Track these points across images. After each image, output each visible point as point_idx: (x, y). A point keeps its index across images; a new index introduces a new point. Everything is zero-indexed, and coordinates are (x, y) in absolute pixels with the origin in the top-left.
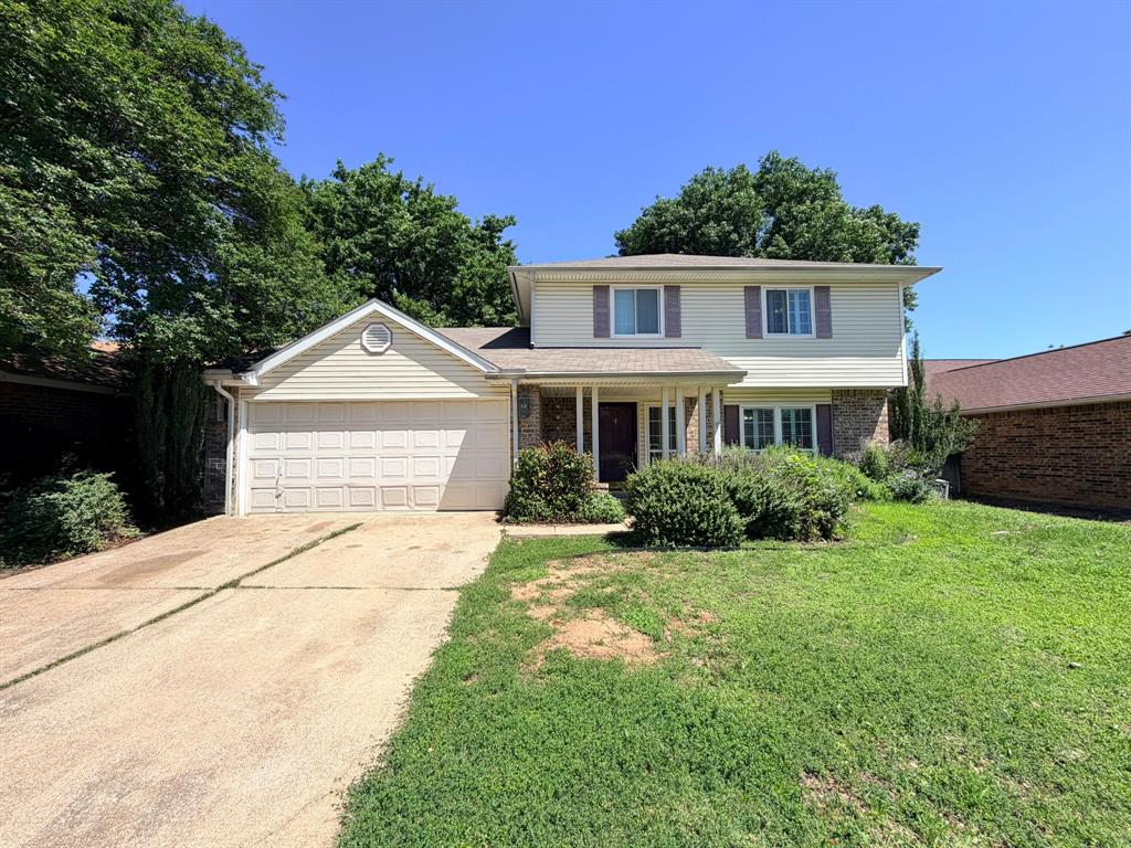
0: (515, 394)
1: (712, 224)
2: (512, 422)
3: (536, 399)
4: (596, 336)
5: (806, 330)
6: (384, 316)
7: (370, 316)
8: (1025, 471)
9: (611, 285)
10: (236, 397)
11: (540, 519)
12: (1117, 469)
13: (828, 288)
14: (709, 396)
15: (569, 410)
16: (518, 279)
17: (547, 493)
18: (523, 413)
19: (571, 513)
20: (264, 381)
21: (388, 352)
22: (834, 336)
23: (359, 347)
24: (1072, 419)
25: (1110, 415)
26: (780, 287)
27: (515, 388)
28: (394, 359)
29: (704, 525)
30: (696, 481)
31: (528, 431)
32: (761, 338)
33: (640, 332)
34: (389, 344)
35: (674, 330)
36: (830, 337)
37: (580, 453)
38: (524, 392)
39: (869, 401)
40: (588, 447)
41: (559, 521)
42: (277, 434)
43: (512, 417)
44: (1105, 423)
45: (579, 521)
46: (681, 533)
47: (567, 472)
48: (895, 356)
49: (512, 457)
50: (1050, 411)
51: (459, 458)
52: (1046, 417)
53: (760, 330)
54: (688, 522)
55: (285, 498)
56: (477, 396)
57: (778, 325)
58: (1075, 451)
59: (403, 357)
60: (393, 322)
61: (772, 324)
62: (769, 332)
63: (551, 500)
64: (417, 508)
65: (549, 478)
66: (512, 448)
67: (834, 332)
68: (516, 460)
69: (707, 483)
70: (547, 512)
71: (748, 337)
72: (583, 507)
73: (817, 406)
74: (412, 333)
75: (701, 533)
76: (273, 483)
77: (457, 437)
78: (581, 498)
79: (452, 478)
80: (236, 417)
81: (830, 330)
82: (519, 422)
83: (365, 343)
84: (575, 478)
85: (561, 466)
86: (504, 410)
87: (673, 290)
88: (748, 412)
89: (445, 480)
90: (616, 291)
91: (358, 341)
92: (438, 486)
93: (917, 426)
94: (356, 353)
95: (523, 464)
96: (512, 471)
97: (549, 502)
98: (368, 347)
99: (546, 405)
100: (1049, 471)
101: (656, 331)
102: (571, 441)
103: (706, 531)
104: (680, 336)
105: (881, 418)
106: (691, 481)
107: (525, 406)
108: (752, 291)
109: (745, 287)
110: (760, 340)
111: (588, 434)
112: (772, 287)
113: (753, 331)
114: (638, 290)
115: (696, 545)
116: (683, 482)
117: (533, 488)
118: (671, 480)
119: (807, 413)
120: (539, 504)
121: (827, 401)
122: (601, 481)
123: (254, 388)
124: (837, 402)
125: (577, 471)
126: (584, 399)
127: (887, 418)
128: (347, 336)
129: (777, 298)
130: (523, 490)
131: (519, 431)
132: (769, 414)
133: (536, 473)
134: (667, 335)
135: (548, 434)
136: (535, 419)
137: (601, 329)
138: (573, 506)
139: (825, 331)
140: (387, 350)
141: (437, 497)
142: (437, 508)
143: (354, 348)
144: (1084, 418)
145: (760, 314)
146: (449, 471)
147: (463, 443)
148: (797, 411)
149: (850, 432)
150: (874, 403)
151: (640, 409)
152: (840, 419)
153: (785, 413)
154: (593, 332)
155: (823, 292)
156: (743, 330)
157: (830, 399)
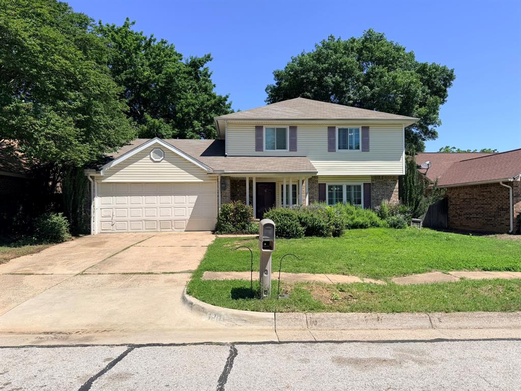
0: (219, 180)
1: (330, 75)
2: (218, 192)
3: (228, 182)
4: (256, 150)
5: (358, 148)
6: (160, 145)
7: (154, 145)
8: (468, 216)
9: (264, 126)
10: (94, 181)
11: (231, 232)
12: (493, 214)
13: (369, 127)
15: (243, 185)
16: (219, 122)
17: (233, 222)
18: (223, 188)
19: (243, 230)
20: (106, 173)
21: (163, 161)
22: (370, 151)
23: (149, 159)
24: (482, 190)
25: (493, 189)
26: (345, 127)
27: (219, 178)
28: (165, 163)
29: (288, 230)
30: (288, 215)
31: (225, 196)
32: (335, 151)
33: (277, 149)
34: (163, 157)
35: (294, 148)
36: (368, 151)
37: (248, 206)
38: (224, 179)
39: (389, 181)
40: (251, 203)
41: (238, 233)
42: (111, 197)
43: (218, 190)
44: (490, 192)
45: (246, 233)
46: (281, 233)
47: (241, 213)
48: (399, 160)
49: (218, 208)
50: (475, 186)
51: (194, 208)
52: (475, 189)
53: (334, 148)
54: (283, 229)
55: (116, 226)
56: (202, 181)
57: (343, 146)
58: (483, 206)
59: (169, 164)
60: (164, 147)
61: (341, 145)
62: (339, 148)
63: (235, 225)
64: (176, 230)
65: (234, 216)
66: (218, 204)
67: (370, 148)
68: (220, 209)
69: (291, 216)
70: (234, 229)
71: (329, 151)
72: (248, 228)
73: (364, 184)
74: (173, 152)
75: (288, 233)
76: (110, 219)
77: (194, 199)
78: (248, 224)
79: (192, 217)
80: (94, 190)
82: (221, 192)
83: (152, 157)
84: (245, 216)
85: (239, 211)
86: (214, 187)
87: (293, 128)
88: (330, 187)
89: (188, 217)
90: (266, 128)
91: (149, 156)
92: (185, 220)
93: (411, 193)
94: (148, 161)
95: (223, 210)
96: (218, 213)
97: (234, 226)
98: (153, 158)
99: (233, 184)
100: (475, 216)
101: (285, 148)
102: (244, 200)
103: (289, 232)
104: (296, 151)
105: (395, 190)
106: (285, 215)
107: (224, 186)
108: (331, 129)
109: (328, 127)
110: (335, 153)
111: (251, 197)
112: (341, 127)
113: (331, 148)
114: (277, 129)
115: (286, 237)
116: (282, 215)
117: (227, 220)
118: (278, 215)
119: (359, 187)
120: (230, 226)
121: (369, 181)
122: (257, 218)
123: (102, 177)
124: (374, 182)
125: (245, 212)
126: (250, 182)
127: (398, 190)
128: (144, 154)
129: (343, 132)
130: (224, 221)
131: (221, 196)
132: (340, 188)
133: (229, 214)
134: (290, 150)
135: (234, 197)
136: (228, 191)
137: (259, 147)
138: (244, 227)
139: (366, 148)
140: (162, 160)
141: (184, 225)
142: (184, 230)
143: (147, 158)
144: (485, 190)
145: (335, 140)
146: (190, 214)
147: (196, 201)
148: (355, 186)
149: (380, 196)
150: (392, 182)
151: (277, 185)
152: (375, 190)
153: (349, 187)
154: (255, 149)
155: (366, 129)
156: (326, 148)
157: (370, 180)
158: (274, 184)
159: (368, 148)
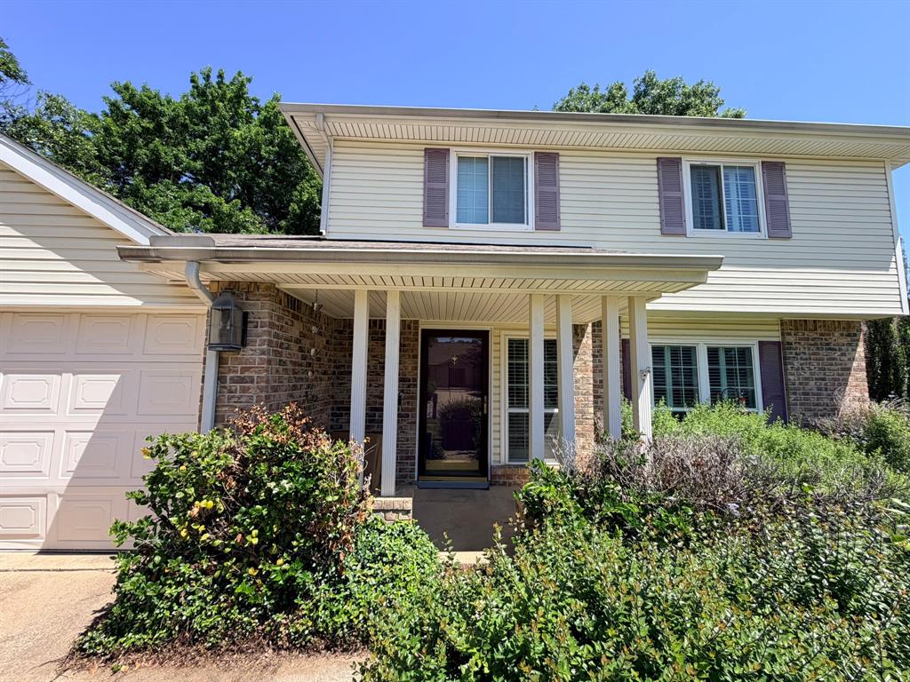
2: (204, 361)
3: (263, 311)
4: (425, 225)
5: (750, 226)
9: (452, 150)
13: (783, 164)
14: (598, 326)
19: (280, 617)
22: (794, 236)
26: (710, 161)
31: (242, 380)
32: (685, 235)
33: (495, 221)
35: (549, 218)
36: (788, 238)
39: (837, 338)
48: (887, 269)
51: (99, 436)
53: (681, 223)
56: (137, 303)
57: (708, 218)
61: (700, 215)
62: (695, 226)
67: (794, 230)
71: (665, 233)
73: (762, 344)
77: (99, 388)
81: (787, 226)
85: (260, 485)
87: (547, 160)
88: (658, 351)
89: (62, 482)
90: (460, 158)
92: (45, 496)
101: (520, 219)
104: (557, 229)
105: (855, 364)
108: (668, 165)
109: (658, 159)
110: (682, 239)
112: (698, 161)
113: (672, 224)
114: (494, 158)
119: (744, 353)
121: (775, 336)
124: (791, 339)
126: (403, 323)
127: (864, 364)
129: (706, 176)
131: (219, 378)
132: (688, 354)
134: (538, 227)
136: (258, 354)
137: (434, 214)
139: (780, 225)
141: (41, 521)
142: (40, 543)
145: (680, 200)
146: (73, 466)
147: (110, 403)
148: (728, 351)
149: (812, 383)
150: (845, 340)
151: (492, 340)
152: (796, 364)
153: (713, 354)
154: (421, 218)
155: (774, 169)
156: (655, 221)
157: (779, 334)
158: (483, 336)
159: (786, 225)
